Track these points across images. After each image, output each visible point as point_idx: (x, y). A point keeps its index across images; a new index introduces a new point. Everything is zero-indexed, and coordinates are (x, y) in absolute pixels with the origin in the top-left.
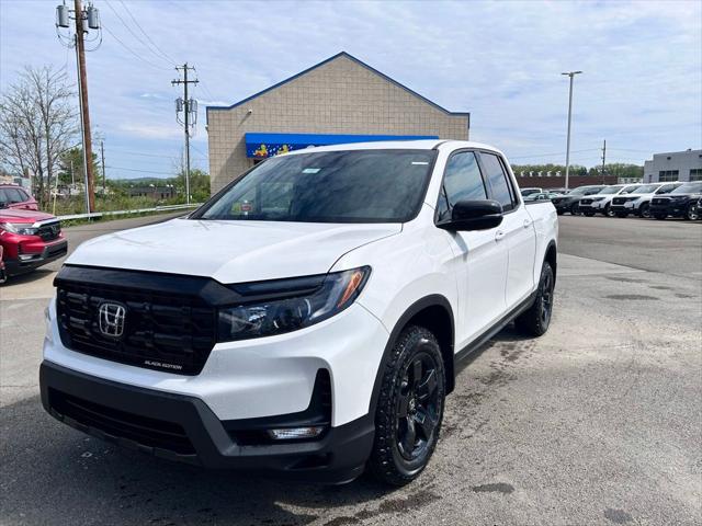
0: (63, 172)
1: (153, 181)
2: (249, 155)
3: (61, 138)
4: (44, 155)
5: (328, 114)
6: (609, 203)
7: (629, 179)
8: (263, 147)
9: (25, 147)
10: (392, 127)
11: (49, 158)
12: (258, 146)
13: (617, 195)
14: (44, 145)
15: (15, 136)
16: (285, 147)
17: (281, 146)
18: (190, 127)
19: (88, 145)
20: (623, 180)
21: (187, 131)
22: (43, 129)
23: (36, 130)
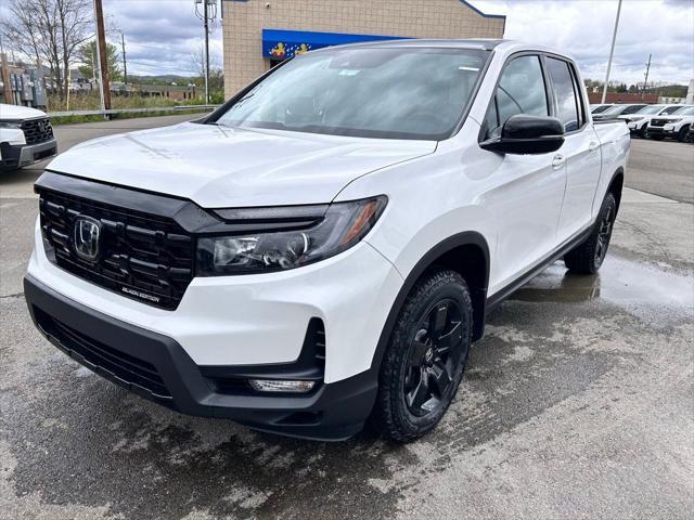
0: (84, 65)
1: (175, 78)
2: (265, 53)
3: (76, 28)
4: (60, 44)
5: (351, 10)
6: (646, 124)
7: (670, 99)
8: (280, 45)
9: (40, 37)
10: (420, 28)
11: (65, 48)
12: (274, 45)
13: (657, 117)
14: (59, 35)
15: (29, 25)
16: (303, 46)
17: (299, 45)
18: (209, 21)
19: (101, 35)
20: (664, 99)
21: (206, 26)
22: (58, 17)
23: (50, 17)
